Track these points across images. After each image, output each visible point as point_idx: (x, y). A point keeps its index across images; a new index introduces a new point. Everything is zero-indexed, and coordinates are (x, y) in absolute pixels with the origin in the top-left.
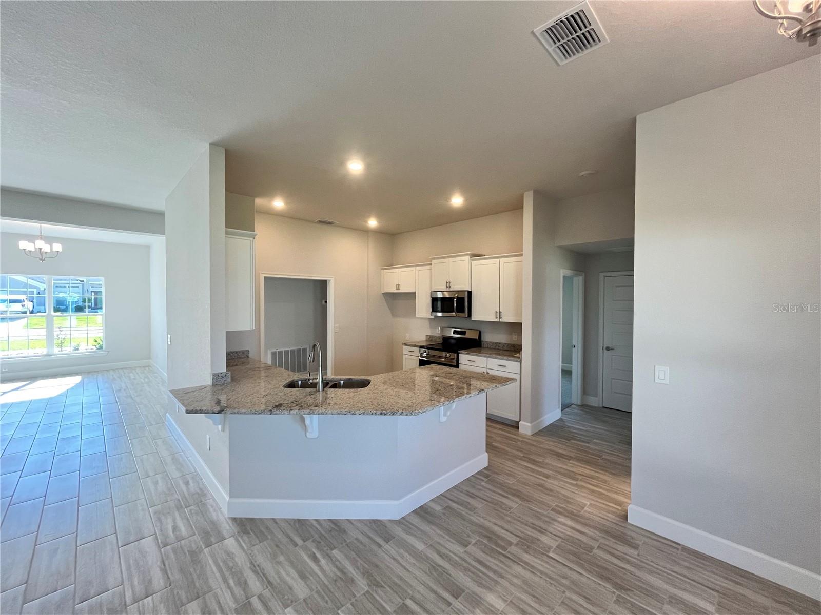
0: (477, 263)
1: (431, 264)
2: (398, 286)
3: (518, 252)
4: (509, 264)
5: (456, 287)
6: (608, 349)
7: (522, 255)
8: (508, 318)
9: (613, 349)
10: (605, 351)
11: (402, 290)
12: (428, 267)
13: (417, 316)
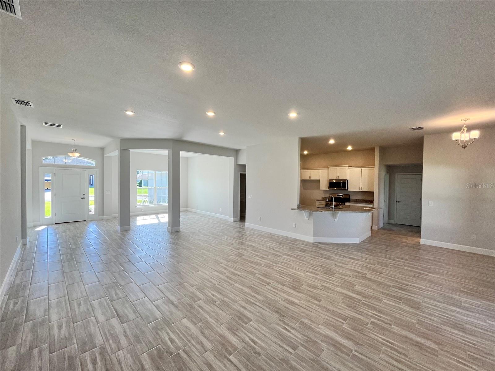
0: (350, 169)
1: (329, 169)
2: (310, 177)
3: (373, 166)
4: (365, 171)
5: (340, 178)
6: (398, 202)
7: (374, 167)
8: (365, 189)
9: (400, 202)
10: (398, 203)
11: (312, 179)
12: (328, 170)
13: (320, 189)
